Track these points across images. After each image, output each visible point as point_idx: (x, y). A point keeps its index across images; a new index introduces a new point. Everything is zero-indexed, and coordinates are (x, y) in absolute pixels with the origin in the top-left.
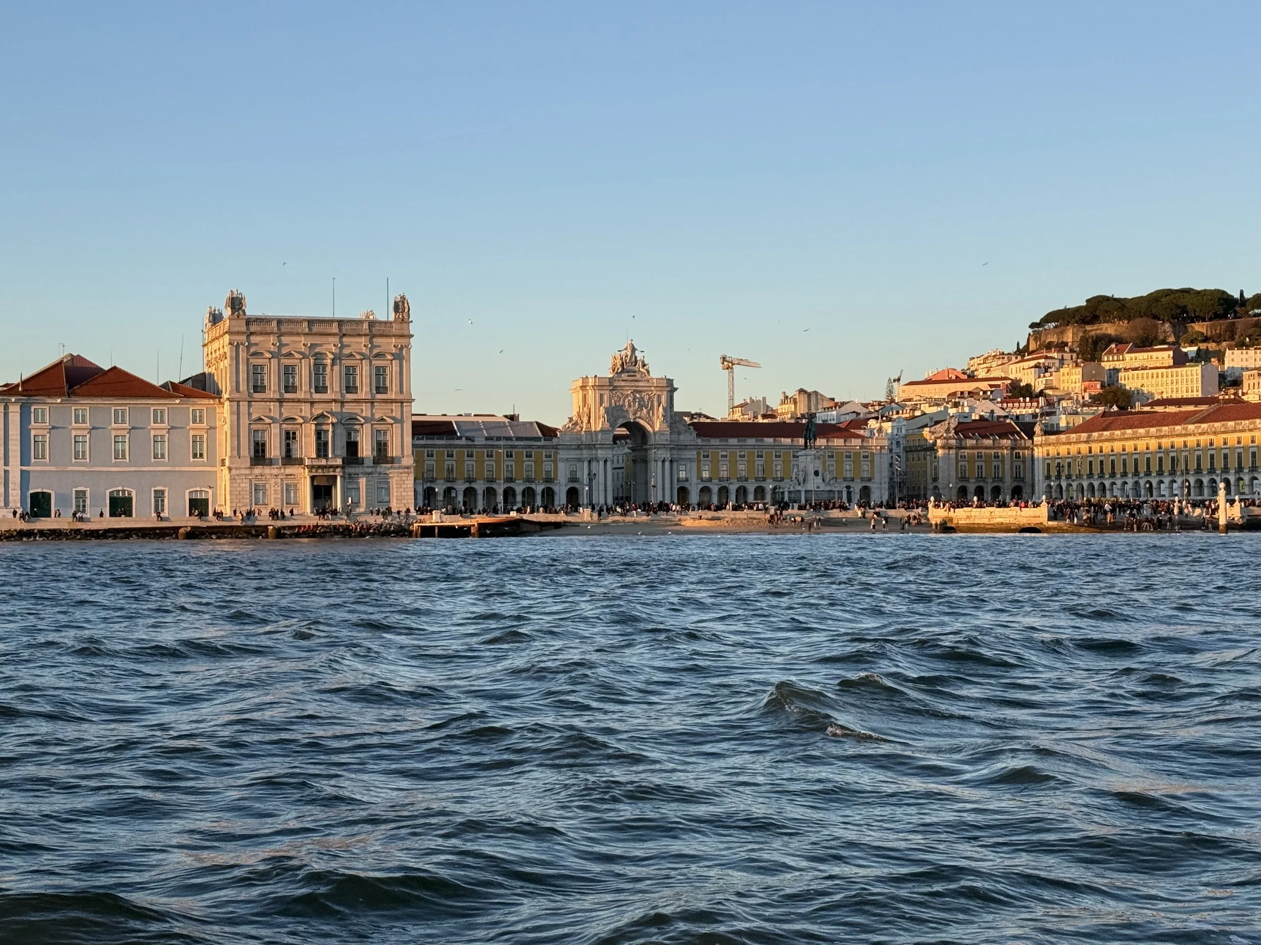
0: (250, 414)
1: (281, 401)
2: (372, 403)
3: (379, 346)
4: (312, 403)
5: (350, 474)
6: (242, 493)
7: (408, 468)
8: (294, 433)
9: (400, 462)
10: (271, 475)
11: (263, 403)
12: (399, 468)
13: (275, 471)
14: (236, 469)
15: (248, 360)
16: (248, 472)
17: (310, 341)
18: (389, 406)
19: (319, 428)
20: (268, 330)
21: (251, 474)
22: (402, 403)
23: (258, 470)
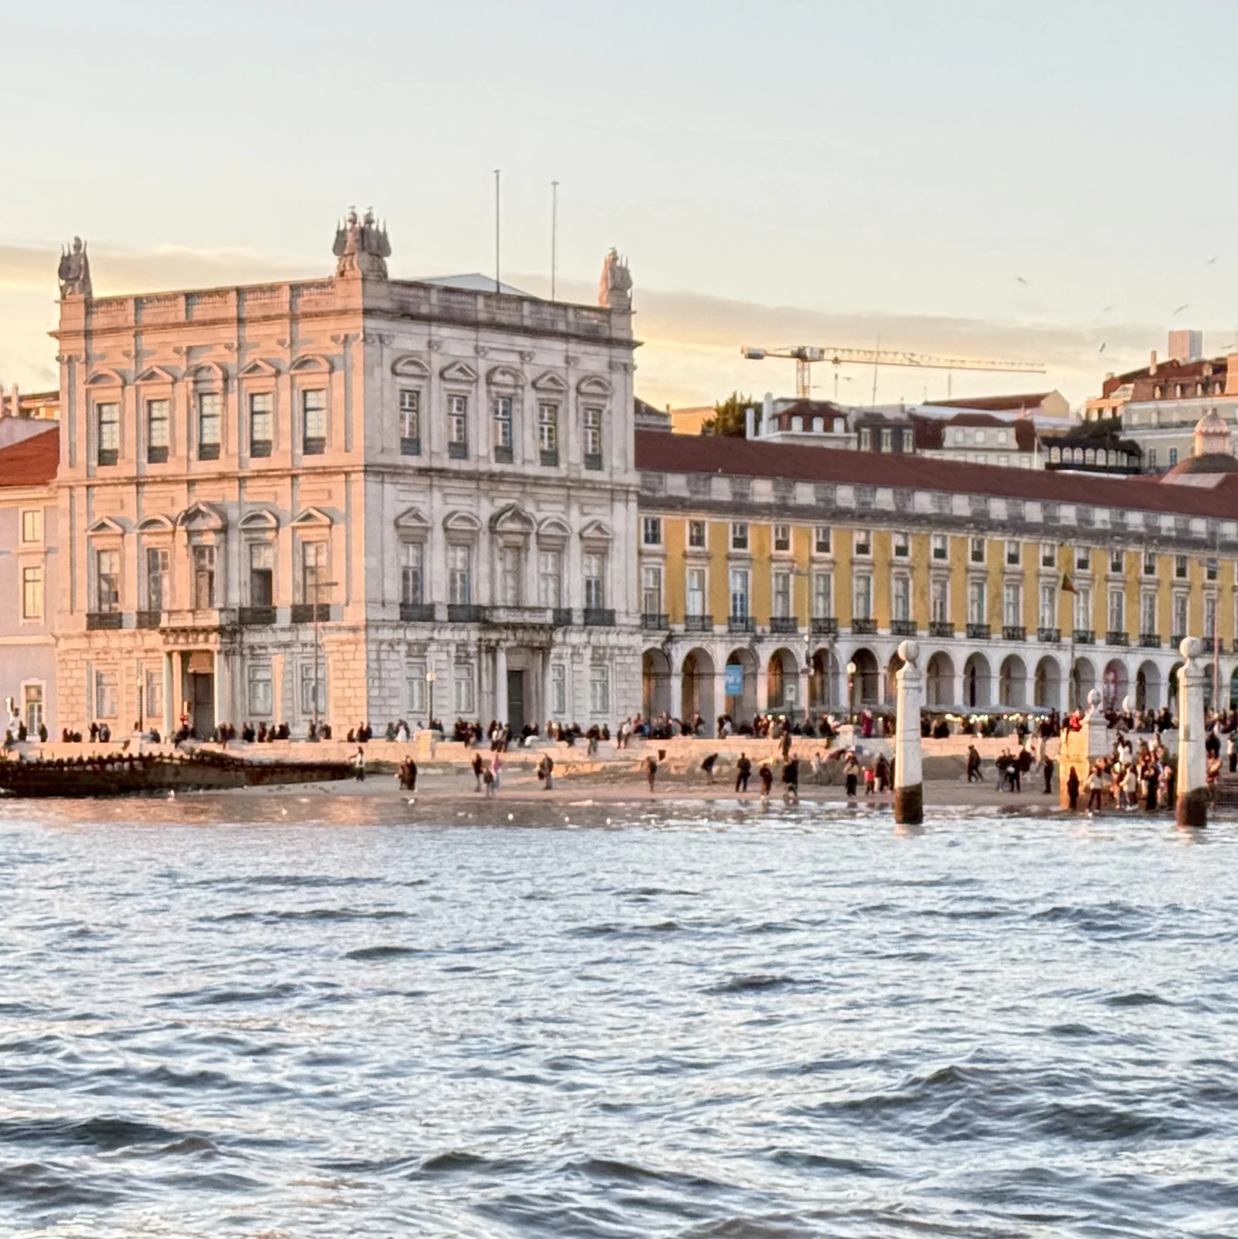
0: (89, 514)
1: (138, 483)
2: (294, 477)
3: (310, 341)
4: (191, 483)
5: (252, 648)
6: (77, 691)
7: (354, 629)
8: (165, 555)
9: (341, 616)
10: (120, 650)
11: (110, 489)
12: (339, 629)
13: (128, 643)
14: (67, 637)
15: (88, 392)
16: (82, 643)
17: (185, 338)
18: (323, 483)
19: (197, 540)
20: (120, 321)
21: (87, 651)
22: (347, 474)
23: (101, 638)
